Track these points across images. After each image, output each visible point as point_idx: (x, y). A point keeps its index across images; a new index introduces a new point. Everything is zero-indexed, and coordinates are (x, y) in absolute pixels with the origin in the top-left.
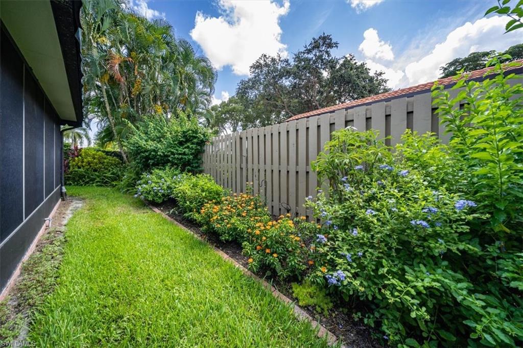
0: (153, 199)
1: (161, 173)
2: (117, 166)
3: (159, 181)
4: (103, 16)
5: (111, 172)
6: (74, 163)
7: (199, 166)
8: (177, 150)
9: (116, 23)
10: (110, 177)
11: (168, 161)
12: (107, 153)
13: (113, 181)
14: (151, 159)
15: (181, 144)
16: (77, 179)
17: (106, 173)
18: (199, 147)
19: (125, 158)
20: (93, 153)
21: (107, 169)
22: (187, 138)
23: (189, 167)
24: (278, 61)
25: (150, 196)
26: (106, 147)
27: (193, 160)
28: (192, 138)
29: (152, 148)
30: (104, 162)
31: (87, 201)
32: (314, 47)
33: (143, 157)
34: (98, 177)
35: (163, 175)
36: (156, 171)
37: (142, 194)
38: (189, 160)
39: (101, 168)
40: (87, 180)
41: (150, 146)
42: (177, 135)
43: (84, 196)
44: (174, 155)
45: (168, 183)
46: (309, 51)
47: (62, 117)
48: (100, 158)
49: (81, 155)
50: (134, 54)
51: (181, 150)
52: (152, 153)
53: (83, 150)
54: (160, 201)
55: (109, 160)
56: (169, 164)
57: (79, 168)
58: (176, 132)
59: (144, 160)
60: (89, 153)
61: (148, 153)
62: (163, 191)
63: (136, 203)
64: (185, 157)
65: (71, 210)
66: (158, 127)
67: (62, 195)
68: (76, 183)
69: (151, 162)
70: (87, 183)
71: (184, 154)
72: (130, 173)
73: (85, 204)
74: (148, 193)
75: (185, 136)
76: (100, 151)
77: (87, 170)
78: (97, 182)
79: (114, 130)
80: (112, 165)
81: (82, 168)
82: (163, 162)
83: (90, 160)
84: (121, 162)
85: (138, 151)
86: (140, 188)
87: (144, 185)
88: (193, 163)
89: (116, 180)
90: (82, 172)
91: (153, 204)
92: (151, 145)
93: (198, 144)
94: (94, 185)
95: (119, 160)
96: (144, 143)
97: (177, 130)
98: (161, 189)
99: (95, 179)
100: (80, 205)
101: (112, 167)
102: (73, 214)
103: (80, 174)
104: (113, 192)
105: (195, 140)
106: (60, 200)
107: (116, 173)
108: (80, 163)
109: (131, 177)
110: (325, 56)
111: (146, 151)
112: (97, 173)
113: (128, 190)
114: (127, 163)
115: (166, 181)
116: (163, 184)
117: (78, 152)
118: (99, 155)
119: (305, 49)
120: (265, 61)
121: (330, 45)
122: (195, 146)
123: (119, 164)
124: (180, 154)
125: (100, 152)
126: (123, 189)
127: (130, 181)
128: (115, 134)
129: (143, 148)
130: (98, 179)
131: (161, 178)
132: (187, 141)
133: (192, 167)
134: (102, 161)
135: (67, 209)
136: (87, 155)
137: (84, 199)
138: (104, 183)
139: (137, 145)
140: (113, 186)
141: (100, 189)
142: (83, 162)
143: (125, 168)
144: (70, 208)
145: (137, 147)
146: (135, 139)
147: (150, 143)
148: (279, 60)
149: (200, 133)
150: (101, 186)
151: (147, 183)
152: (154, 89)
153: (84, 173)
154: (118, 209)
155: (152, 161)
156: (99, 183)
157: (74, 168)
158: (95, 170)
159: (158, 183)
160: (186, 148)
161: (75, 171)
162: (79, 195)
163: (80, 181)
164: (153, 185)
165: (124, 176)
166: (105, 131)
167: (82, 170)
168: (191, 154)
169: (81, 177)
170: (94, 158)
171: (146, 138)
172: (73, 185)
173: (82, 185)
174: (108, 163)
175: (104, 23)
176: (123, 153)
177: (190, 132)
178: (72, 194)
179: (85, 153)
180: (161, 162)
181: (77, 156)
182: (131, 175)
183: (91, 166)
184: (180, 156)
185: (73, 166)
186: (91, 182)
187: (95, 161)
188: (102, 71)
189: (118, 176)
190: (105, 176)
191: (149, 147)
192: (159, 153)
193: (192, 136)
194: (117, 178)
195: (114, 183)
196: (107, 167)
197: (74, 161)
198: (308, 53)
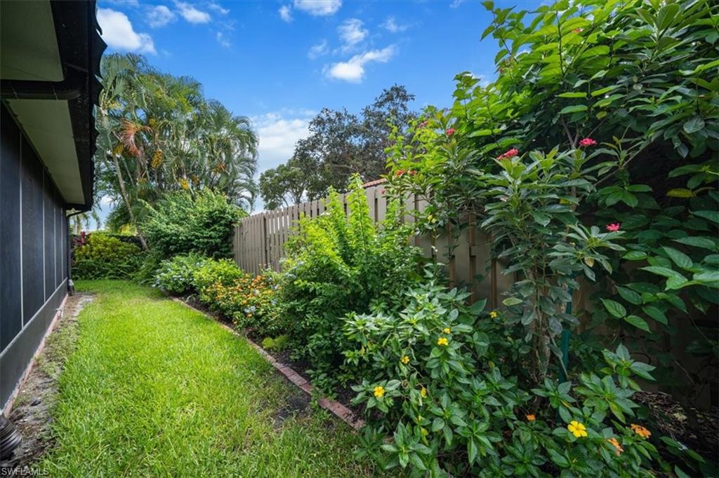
0: (173, 289)
1: (182, 259)
2: (134, 255)
3: (180, 268)
4: (116, 78)
5: (127, 261)
6: (81, 252)
7: (229, 251)
8: (202, 233)
9: (130, 86)
10: (126, 268)
11: (193, 246)
12: (123, 239)
13: (129, 272)
14: (172, 245)
15: (207, 226)
16: (85, 271)
17: (121, 264)
18: (227, 229)
19: (144, 244)
20: (105, 239)
21: (122, 258)
22: (213, 220)
23: (217, 252)
24: (344, 115)
25: (169, 286)
26: (121, 231)
27: (221, 243)
28: (219, 219)
29: (173, 231)
30: (118, 250)
31: (99, 295)
32: (386, 99)
33: (163, 243)
34: (111, 268)
35: (185, 262)
36: (177, 257)
37: (160, 284)
38: (216, 244)
39: (114, 257)
40: (98, 273)
41: (171, 230)
42: (202, 217)
43: (94, 291)
44: (199, 239)
45: (190, 271)
46: (380, 104)
47: (68, 201)
48: (113, 245)
49: (89, 243)
50: (152, 121)
51: (207, 233)
52: (174, 238)
53: (91, 237)
54: (181, 290)
55: (125, 247)
56: (193, 250)
57: (87, 258)
58: (201, 213)
59: (165, 246)
60: (100, 239)
61: (169, 237)
62: (184, 279)
63: (155, 294)
64: (211, 240)
65: (81, 304)
66: (182, 207)
67: (69, 289)
68: (84, 277)
69: (172, 248)
70: (98, 276)
71: (210, 237)
72: (150, 261)
73: (96, 299)
74: (167, 282)
75: (211, 217)
76: (113, 236)
77: (98, 260)
78: (110, 274)
79: (131, 210)
80: (128, 253)
81: (91, 258)
82: (186, 247)
83: (100, 248)
84: (140, 249)
85: (158, 236)
86: (158, 277)
87: (163, 274)
88: (222, 248)
89: (133, 271)
90: (91, 262)
91: (174, 294)
92: (173, 228)
93: (226, 225)
94: (106, 278)
95: (138, 247)
96: (165, 226)
97: (202, 211)
98: (182, 277)
99: (107, 271)
100: (91, 300)
101: (129, 256)
102: (83, 307)
103: (89, 266)
104: (129, 285)
105: (223, 222)
106: (67, 295)
107: (134, 262)
108: (88, 252)
109: (151, 266)
110: (401, 111)
111: (167, 235)
112: (109, 264)
113: (148, 281)
114: (148, 250)
115: (187, 268)
116: (185, 271)
117: (85, 238)
118: (112, 242)
119: (376, 102)
120: (328, 115)
121: (405, 98)
122: (223, 227)
123: (137, 251)
124: (206, 237)
125: (113, 238)
126: (141, 281)
127: (149, 271)
128: (132, 215)
129: (163, 232)
130: (111, 271)
131: (182, 264)
132: (215, 222)
133: (221, 252)
134: (116, 249)
135: (76, 304)
136: (97, 242)
137: (95, 293)
138: (118, 275)
139: (157, 230)
140: (130, 279)
141: (113, 282)
142: (91, 251)
143: (144, 256)
144: (80, 302)
145: (157, 232)
146: (154, 221)
147: (172, 226)
148: (346, 114)
149: (228, 213)
150: (115, 279)
151: (166, 272)
152: (177, 162)
153: (94, 265)
154: (134, 300)
155: (174, 247)
156: (112, 276)
157: (80, 259)
158: (108, 261)
159: (178, 270)
160: (212, 230)
161: (82, 263)
162: (88, 289)
163: (89, 274)
164: (173, 272)
165: (142, 265)
166: (120, 212)
167: (91, 260)
168: (219, 237)
169: (90, 269)
170: (106, 246)
171: (167, 220)
172: (80, 279)
173: (91, 279)
174: (123, 251)
175: (117, 86)
176: (141, 238)
177: (217, 212)
178: (80, 289)
179: (95, 239)
180: (185, 247)
181: (85, 244)
182: (150, 264)
183: (101, 256)
184: (206, 240)
185: (80, 255)
186: (103, 275)
187: (107, 249)
188: (115, 142)
189: (136, 266)
190: (119, 267)
191: (169, 231)
192: (180, 238)
193: (219, 217)
194: (134, 268)
195: (131, 275)
196: (122, 256)
197: (81, 249)
198: (380, 106)
